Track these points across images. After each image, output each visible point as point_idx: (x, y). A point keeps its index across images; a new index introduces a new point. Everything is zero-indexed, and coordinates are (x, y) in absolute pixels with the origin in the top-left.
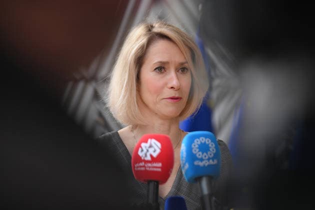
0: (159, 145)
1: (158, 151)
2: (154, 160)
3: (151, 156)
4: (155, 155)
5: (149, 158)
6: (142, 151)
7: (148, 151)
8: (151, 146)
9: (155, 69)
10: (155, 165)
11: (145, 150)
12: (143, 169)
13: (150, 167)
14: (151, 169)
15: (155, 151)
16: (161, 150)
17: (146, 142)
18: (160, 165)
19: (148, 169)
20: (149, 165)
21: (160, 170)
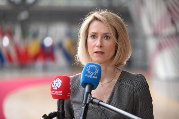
0: (61, 81)
1: (60, 85)
2: (58, 89)
3: (57, 87)
4: (59, 87)
5: (56, 89)
6: (54, 85)
7: (56, 85)
8: (57, 82)
9: (91, 36)
10: (59, 92)
11: (55, 85)
12: (54, 94)
13: (57, 93)
14: (58, 94)
15: (59, 85)
16: (62, 84)
17: (56, 80)
18: (61, 92)
19: (56, 94)
20: (57, 92)
21: (61, 94)
